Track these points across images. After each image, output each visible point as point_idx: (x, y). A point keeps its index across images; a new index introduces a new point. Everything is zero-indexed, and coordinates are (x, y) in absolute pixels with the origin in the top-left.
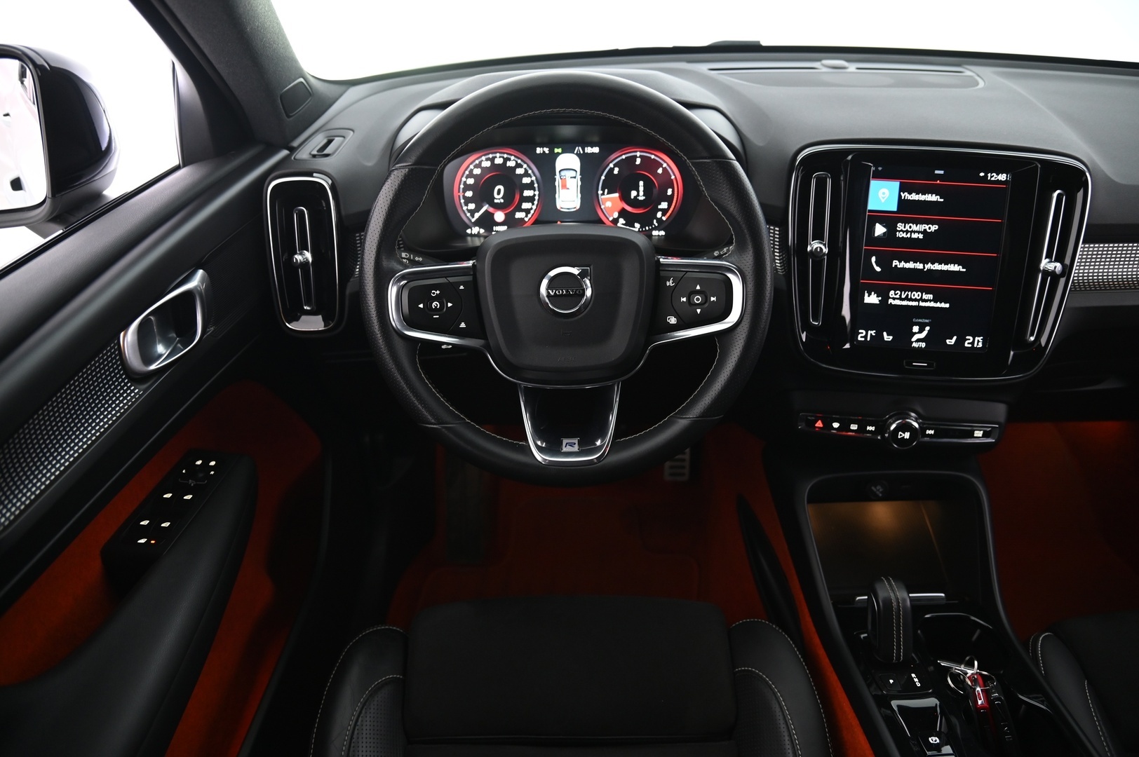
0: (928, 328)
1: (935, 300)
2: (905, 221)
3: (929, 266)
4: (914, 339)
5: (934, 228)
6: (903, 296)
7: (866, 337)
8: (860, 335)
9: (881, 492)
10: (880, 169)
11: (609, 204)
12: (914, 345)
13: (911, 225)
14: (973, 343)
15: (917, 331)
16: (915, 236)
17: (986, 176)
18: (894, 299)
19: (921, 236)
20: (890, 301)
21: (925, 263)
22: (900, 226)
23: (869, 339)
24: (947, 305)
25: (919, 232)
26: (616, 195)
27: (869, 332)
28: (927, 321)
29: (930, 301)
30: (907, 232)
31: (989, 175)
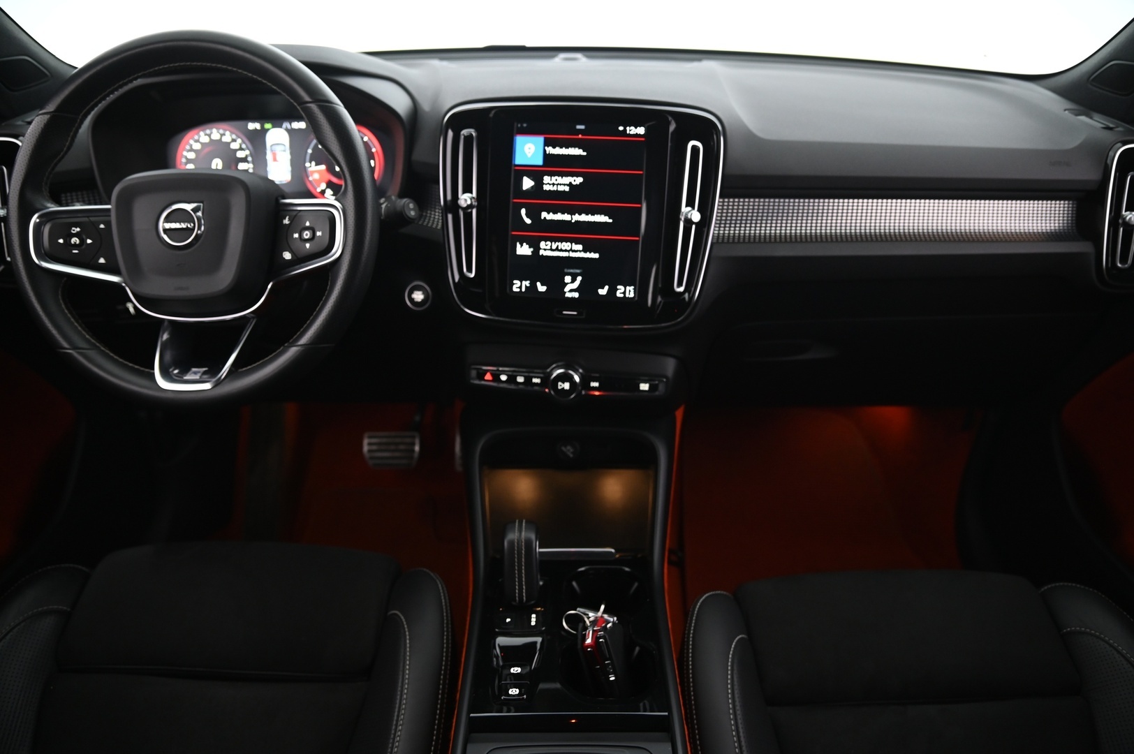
0: (579, 278)
1: (585, 250)
2: (551, 174)
3: (577, 218)
4: (567, 289)
5: (579, 180)
6: (554, 247)
7: (520, 287)
8: (515, 286)
9: (572, 453)
10: (525, 125)
11: (316, 176)
12: (568, 295)
13: (556, 177)
14: (624, 293)
15: (570, 281)
16: (561, 188)
17: (625, 130)
18: (545, 250)
19: (567, 189)
20: (542, 252)
21: (572, 213)
22: (546, 179)
23: (523, 290)
24: (596, 256)
25: (564, 185)
26: (323, 167)
27: (524, 283)
28: (578, 271)
29: (580, 251)
30: (554, 184)
31: (628, 128)
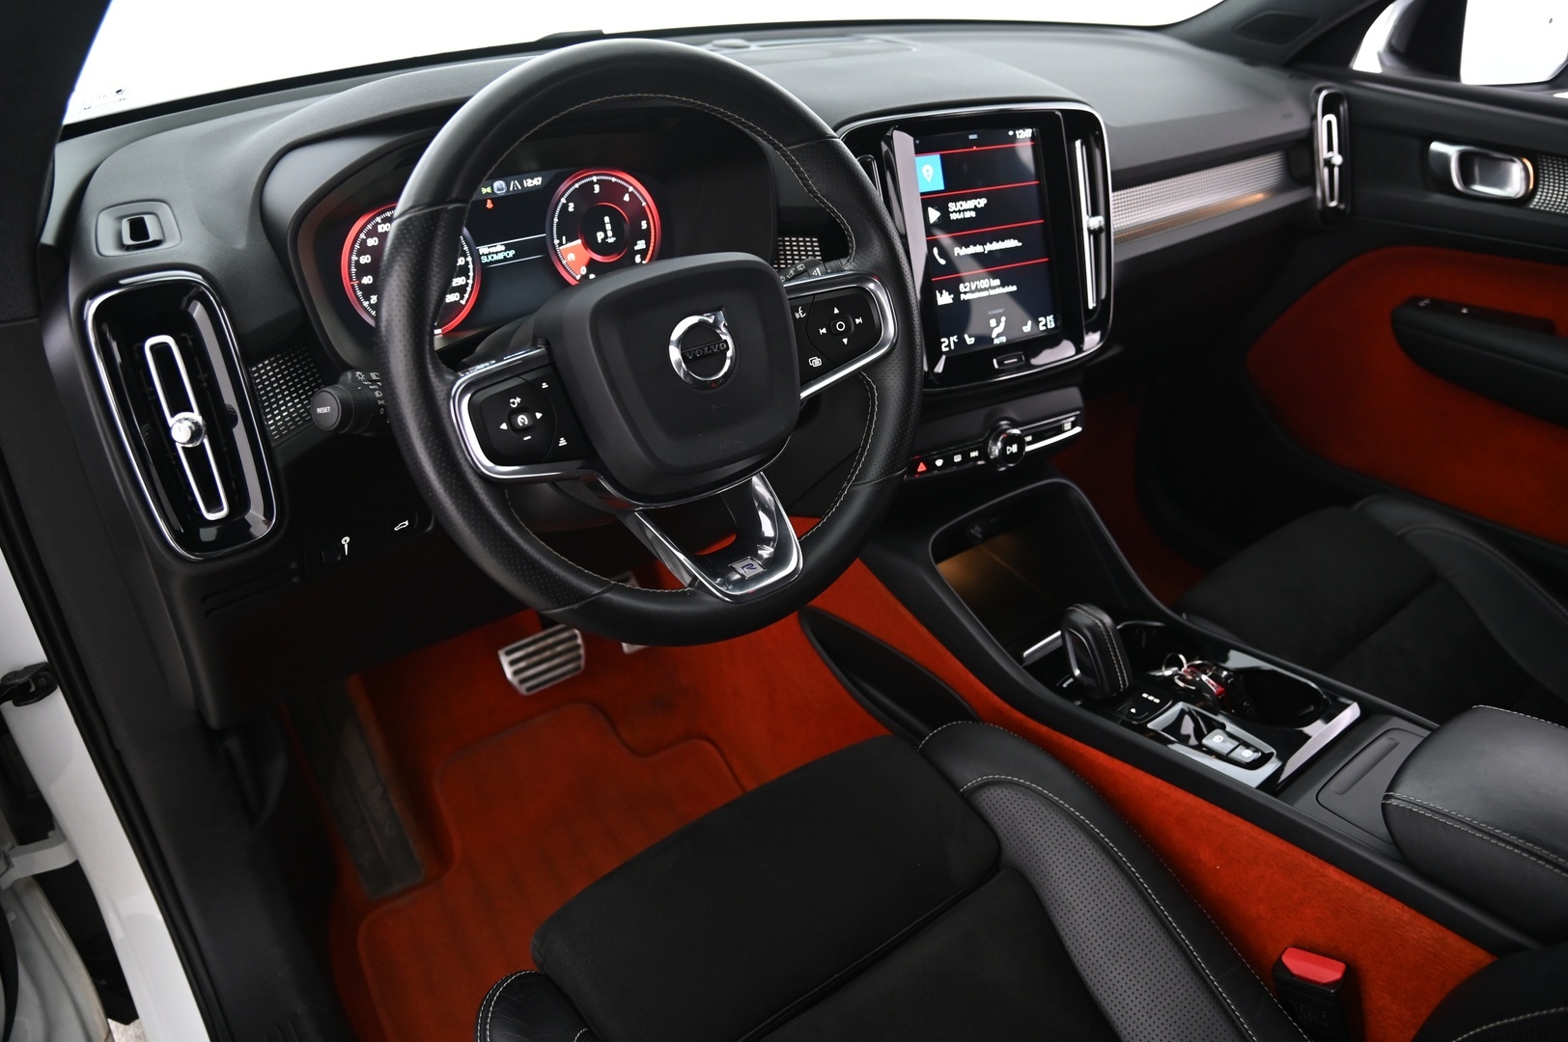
0: (1003, 319)
1: (1003, 285)
2: (956, 199)
3: (989, 247)
4: (995, 335)
5: (982, 202)
6: (973, 288)
7: (949, 346)
8: (943, 345)
11: (571, 257)
12: (996, 341)
13: (961, 202)
14: (1046, 325)
15: (995, 325)
16: (968, 215)
17: (1015, 135)
18: (965, 293)
19: (973, 214)
20: (963, 297)
21: (983, 244)
22: (952, 206)
23: (953, 347)
24: (1015, 288)
25: (970, 210)
26: (579, 242)
27: (952, 339)
28: (1001, 311)
29: (998, 286)
30: (959, 211)
31: (1017, 132)
